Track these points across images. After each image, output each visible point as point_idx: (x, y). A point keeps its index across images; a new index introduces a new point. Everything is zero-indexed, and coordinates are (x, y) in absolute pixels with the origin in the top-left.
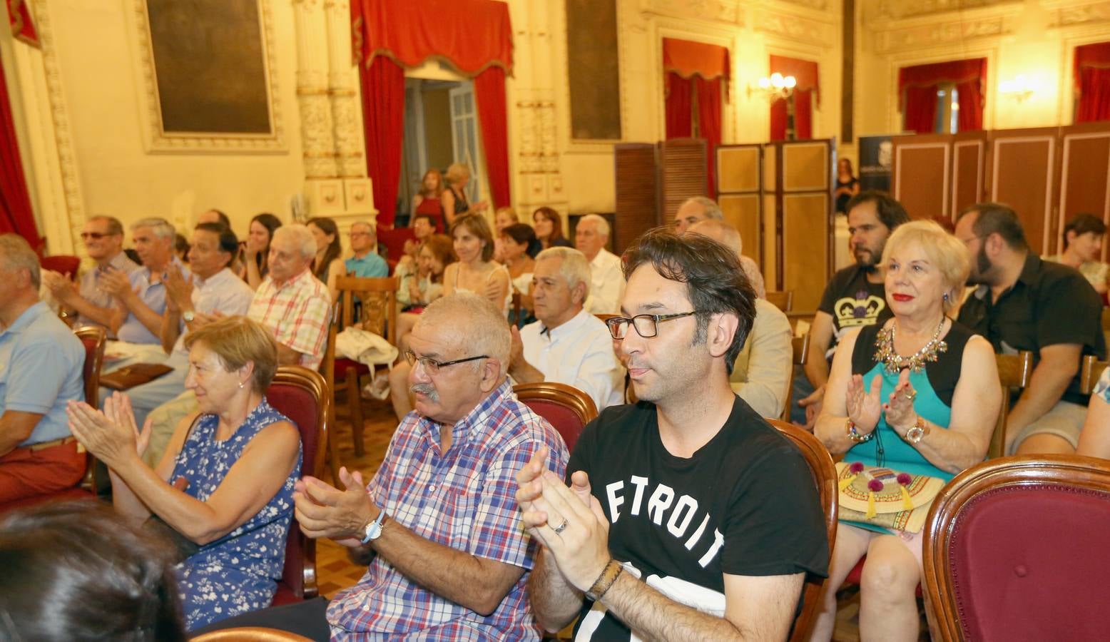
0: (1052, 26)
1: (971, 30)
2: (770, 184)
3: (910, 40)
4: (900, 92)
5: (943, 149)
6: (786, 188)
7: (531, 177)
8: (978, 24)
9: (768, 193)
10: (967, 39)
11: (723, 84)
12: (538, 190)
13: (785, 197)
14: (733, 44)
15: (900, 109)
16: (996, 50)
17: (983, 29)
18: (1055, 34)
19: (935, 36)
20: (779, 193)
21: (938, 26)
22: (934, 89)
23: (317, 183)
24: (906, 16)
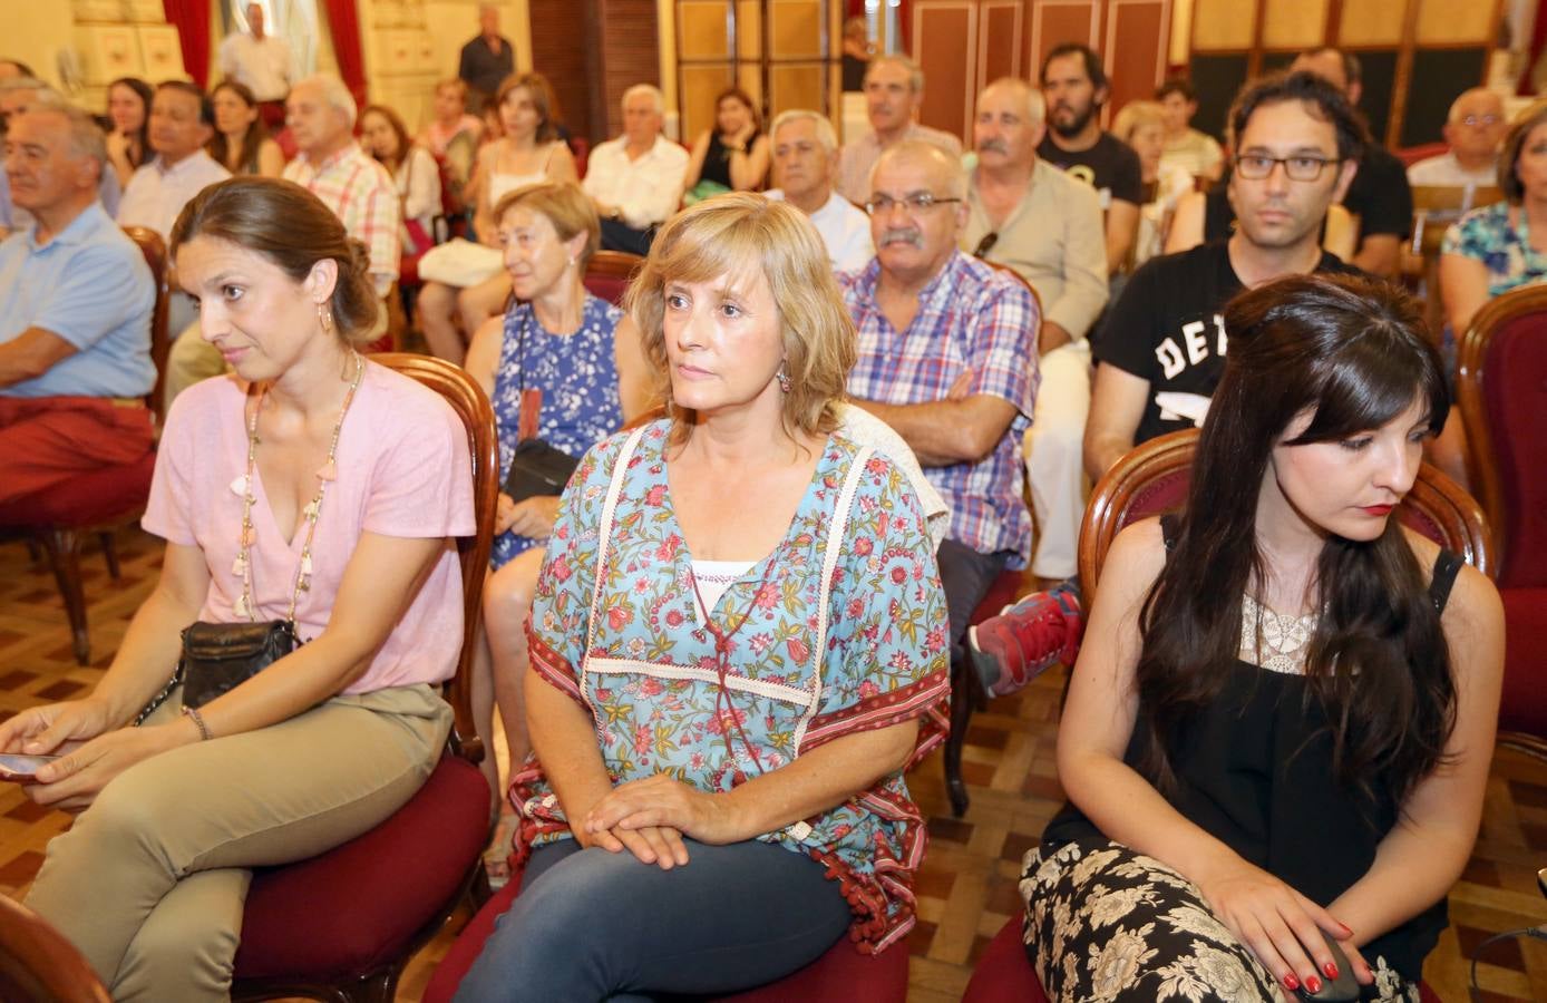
2: (751, 49)
5: (965, 12)
6: (775, 54)
7: (392, 34)
9: (748, 61)
12: (402, 54)
13: (774, 70)
20: (765, 64)
23: (98, 32)
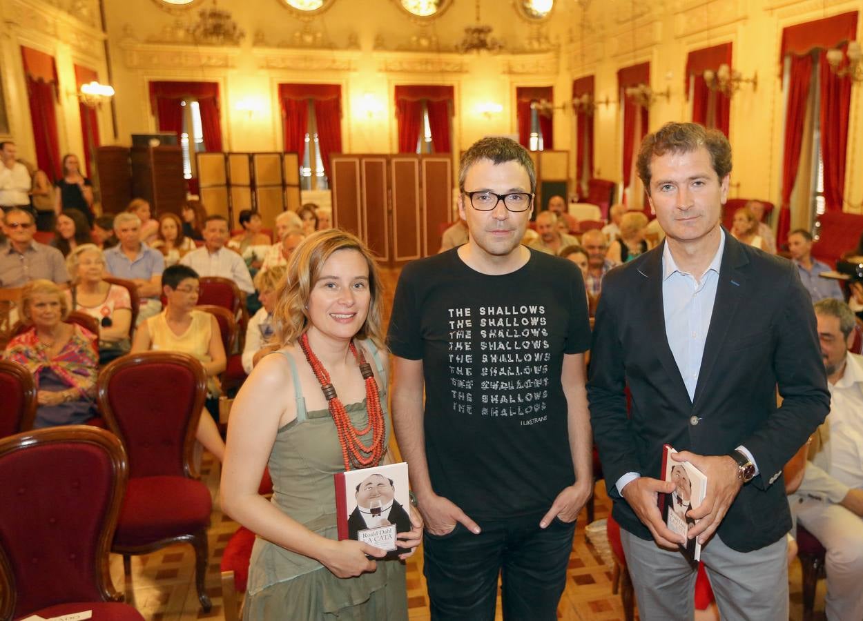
0: (262, 67)
1: (204, 61)
3: (155, 60)
4: (152, 100)
6: (258, 182)
8: (209, 58)
10: (202, 67)
11: (53, 87)
14: (55, 52)
15: (153, 113)
16: (225, 78)
17: (213, 62)
18: (264, 72)
19: (177, 60)
21: (179, 54)
22: (180, 101)
24: (148, 41)
